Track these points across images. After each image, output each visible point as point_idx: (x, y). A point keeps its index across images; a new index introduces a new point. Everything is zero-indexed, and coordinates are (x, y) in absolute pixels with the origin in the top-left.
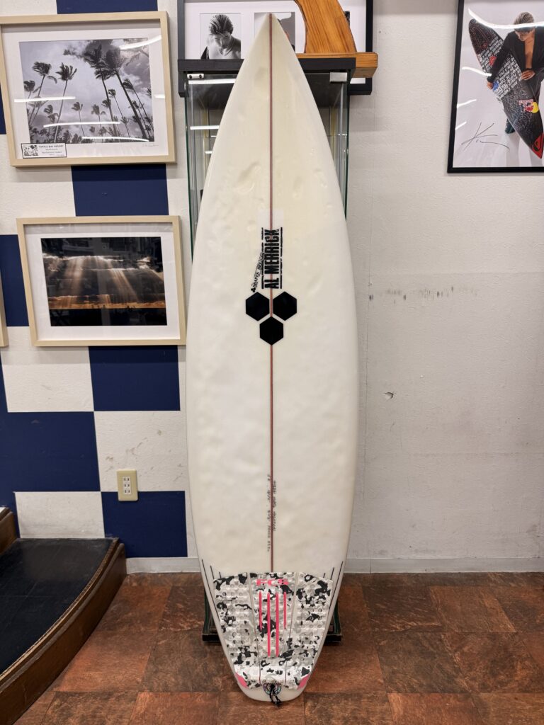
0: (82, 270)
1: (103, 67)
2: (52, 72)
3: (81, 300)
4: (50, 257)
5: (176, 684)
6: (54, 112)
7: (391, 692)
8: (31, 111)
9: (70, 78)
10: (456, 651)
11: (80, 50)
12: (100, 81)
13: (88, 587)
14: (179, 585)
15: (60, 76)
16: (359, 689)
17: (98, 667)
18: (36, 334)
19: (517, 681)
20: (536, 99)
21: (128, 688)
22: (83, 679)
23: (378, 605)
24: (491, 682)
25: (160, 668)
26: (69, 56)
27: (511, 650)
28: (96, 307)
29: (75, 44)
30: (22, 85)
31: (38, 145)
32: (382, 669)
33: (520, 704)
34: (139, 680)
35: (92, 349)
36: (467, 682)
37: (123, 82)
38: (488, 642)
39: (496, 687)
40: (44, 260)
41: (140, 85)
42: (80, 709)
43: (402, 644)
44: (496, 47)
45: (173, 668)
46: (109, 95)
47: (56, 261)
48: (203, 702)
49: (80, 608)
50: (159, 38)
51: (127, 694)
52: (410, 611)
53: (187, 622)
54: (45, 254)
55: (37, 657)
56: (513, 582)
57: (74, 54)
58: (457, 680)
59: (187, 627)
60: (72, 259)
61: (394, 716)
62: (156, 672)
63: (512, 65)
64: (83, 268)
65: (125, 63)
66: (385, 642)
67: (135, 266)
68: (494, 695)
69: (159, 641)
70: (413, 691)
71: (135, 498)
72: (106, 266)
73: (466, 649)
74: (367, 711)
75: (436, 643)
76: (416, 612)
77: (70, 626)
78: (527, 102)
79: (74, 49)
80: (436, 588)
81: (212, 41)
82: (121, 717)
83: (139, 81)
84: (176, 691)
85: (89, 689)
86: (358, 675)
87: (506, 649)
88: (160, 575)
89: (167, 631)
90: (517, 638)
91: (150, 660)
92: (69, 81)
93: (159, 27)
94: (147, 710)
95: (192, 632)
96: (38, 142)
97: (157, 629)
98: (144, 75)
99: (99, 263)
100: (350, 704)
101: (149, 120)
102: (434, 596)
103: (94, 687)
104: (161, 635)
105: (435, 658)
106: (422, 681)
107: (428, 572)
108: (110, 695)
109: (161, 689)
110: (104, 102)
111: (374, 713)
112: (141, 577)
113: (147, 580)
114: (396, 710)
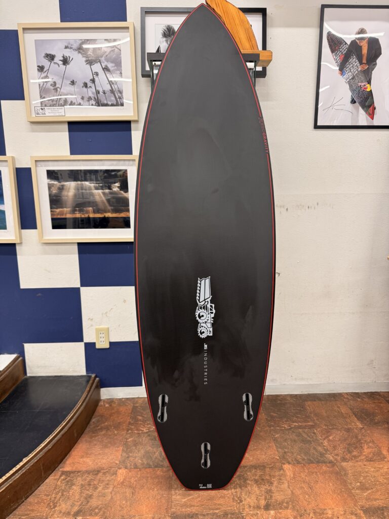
0: (74, 191)
1: (90, 57)
2: (56, 60)
3: (74, 211)
4: (53, 182)
5: (143, 464)
6: (57, 86)
7: (284, 464)
8: (41, 85)
9: (68, 64)
10: (324, 439)
11: (75, 46)
12: (88, 66)
13: (79, 404)
14: (138, 405)
15: (61, 63)
16: (264, 463)
17: (88, 456)
18: (41, 235)
19: (365, 455)
20: (369, 82)
21: (111, 467)
22: (79, 463)
23: (272, 413)
24: (348, 456)
25: (131, 454)
26: (68, 50)
27: (360, 437)
28: (83, 216)
29: (72, 42)
30: (36, 68)
31: (46, 108)
32: (278, 451)
33: (367, 468)
34: (118, 462)
35: (79, 244)
36: (333, 457)
37: (103, 67)
38: (345, 433)
39: (352, 459)
40: (48, 184)
41: (114, 70)
42: (79, 481)
43: (289, 436)
44: (344, 49)
45: (140, 454)
46: (94, 76)
47: (56, 185)
48: (162, 473)
49: (75, 417)
50: (128, 39)
51: (111, 471)
52: (293, 417)
53: (146, 427)
54: (49, 180)
55: (49, 447)
56: (359, 398)
57: (71, 48)
58: (327, 456)
59: (146, 430)
60: (67, 184)
61: (287, 478)
62: (128, 457)
63: (354, 61)
64: (75, 190)
65: (105, 55)
66: (278, 435)
67: (110, 188)
68: (350, 463)
69: (128, 439)
70: (299, 463)
71: (107, 346)
72: (90, 189)
73: (331, 438)
74: (270, 475)
75: (311, 435)
76: (297, 417)
77: (70, 428)
78: (363, 84)
79: (72, 45)
80: (309, 403)
81: (163, 42)
82: (108, 484)
83: (114, 67)
84: (143, 468)
85: (84, 469)
86: (262, 454)
87: (357, 437)
88: (123, 400)
89: (132, 433)
90: (363, 431)
91: (123, 450)
92: (67, 66)
93: (128, 32)
94: (124, 479)
95: (150, 433)
96: (46, 106)
97: (125, 432)
98: (118, 63)
99: (86, 187)
100: (258, 471)
101: (121, 92)
102: (308, 407)
103: (87, 467)
104: (129, 435)
105: (311, 443)
106: (304, 457)
107: (303, 393)
108: (99, 471)
109: (132, 467)
110: (91, 80)
111: (274, 477)
112: (111, 401)
113: (115, 403)
114: (288, 474)
